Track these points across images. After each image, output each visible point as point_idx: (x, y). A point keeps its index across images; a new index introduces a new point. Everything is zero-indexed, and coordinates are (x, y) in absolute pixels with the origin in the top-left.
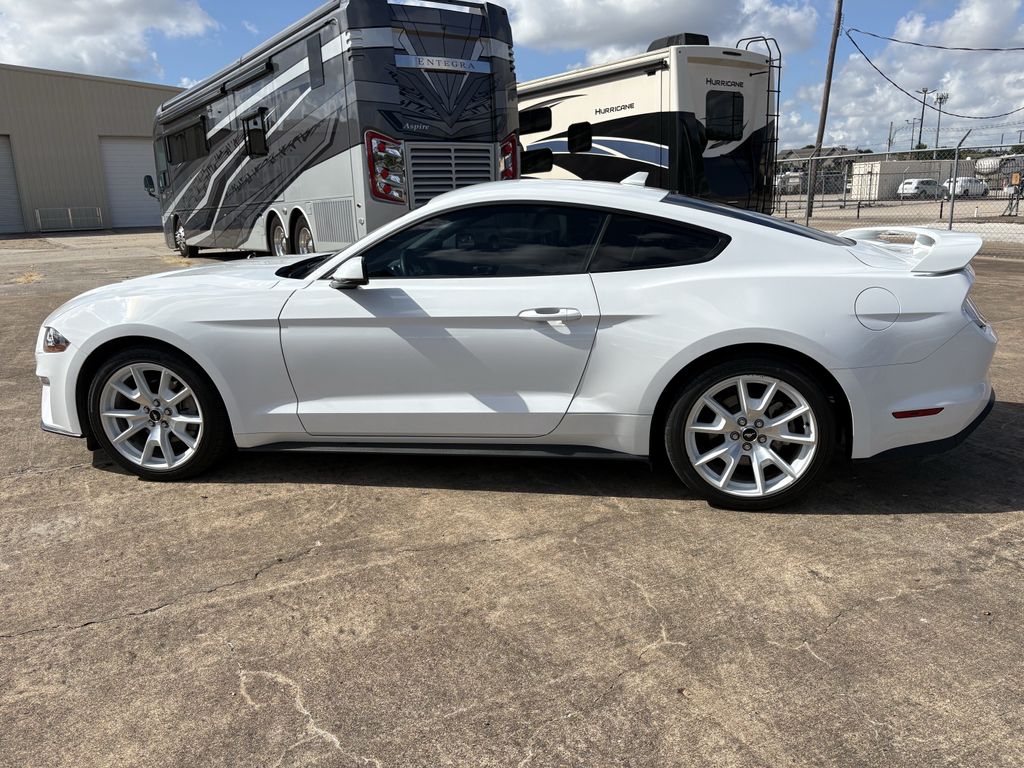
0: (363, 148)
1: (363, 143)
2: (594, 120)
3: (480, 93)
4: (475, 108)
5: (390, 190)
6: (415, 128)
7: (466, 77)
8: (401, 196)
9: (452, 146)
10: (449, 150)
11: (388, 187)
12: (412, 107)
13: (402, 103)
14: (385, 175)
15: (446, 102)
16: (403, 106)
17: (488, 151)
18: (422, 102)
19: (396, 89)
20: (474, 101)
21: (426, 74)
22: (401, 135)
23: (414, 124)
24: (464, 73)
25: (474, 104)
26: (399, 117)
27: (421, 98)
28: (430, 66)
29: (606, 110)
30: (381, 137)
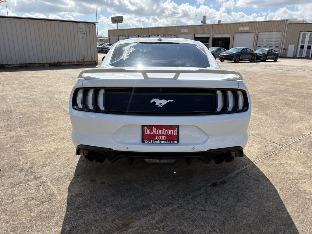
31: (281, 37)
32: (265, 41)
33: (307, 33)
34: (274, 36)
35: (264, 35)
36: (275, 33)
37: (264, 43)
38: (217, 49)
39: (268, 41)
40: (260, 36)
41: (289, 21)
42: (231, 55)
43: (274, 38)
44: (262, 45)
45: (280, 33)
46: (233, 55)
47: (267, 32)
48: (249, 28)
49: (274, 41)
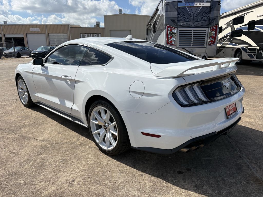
0: (166, 30)
1: (166, 29)
2: (257, 19)
3: (205, 13)
4: (203, 17)
5: (172, 42)
6: (181, 24)
7: (201, 8)
8: (175, 44)
9: (193, 29)
10: (192, 30)
11: (171, 42)
12: (181, 18)
13: (178, 17)
14: (171, 38)
15: (193, 17)
16: (178, 18)
17: (206, 30)
18: (184, 17)
19: (176, 13)
20: (202, 15)
21: (187, 8)
22: (176, 26)
23: (181, 23)
24: (200, 7)
25: (202, 16)
26: (176, 21)
27: (185, 15)
28: (189, 6)
29: (261, 16)
30: (171, 27)
31: (67, 37)
32: (56, 41)
33: (85, 34)
34: (62, 37)
35: (54, 36)
36: (62, 34)
37: (55, 42)
38: (22, 48)
39: (59, 41)
40: (50, 37)
41: (70, 26)
42: (43, 53)
43: (62, 38)
44: (54, 44)
45: (66, 34)
46: (44, 53)
47: (56, 33)
48: (39, 30)
49: (63, 41)
